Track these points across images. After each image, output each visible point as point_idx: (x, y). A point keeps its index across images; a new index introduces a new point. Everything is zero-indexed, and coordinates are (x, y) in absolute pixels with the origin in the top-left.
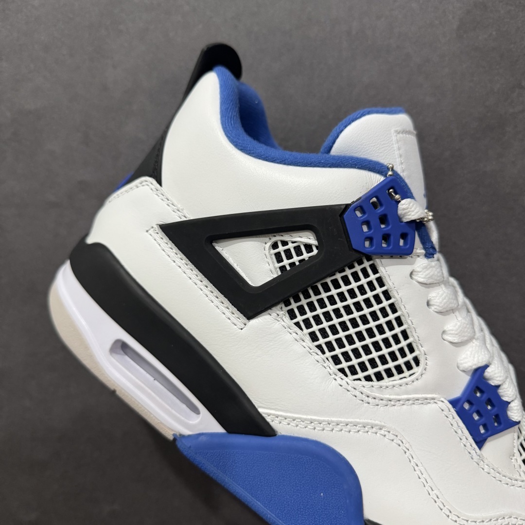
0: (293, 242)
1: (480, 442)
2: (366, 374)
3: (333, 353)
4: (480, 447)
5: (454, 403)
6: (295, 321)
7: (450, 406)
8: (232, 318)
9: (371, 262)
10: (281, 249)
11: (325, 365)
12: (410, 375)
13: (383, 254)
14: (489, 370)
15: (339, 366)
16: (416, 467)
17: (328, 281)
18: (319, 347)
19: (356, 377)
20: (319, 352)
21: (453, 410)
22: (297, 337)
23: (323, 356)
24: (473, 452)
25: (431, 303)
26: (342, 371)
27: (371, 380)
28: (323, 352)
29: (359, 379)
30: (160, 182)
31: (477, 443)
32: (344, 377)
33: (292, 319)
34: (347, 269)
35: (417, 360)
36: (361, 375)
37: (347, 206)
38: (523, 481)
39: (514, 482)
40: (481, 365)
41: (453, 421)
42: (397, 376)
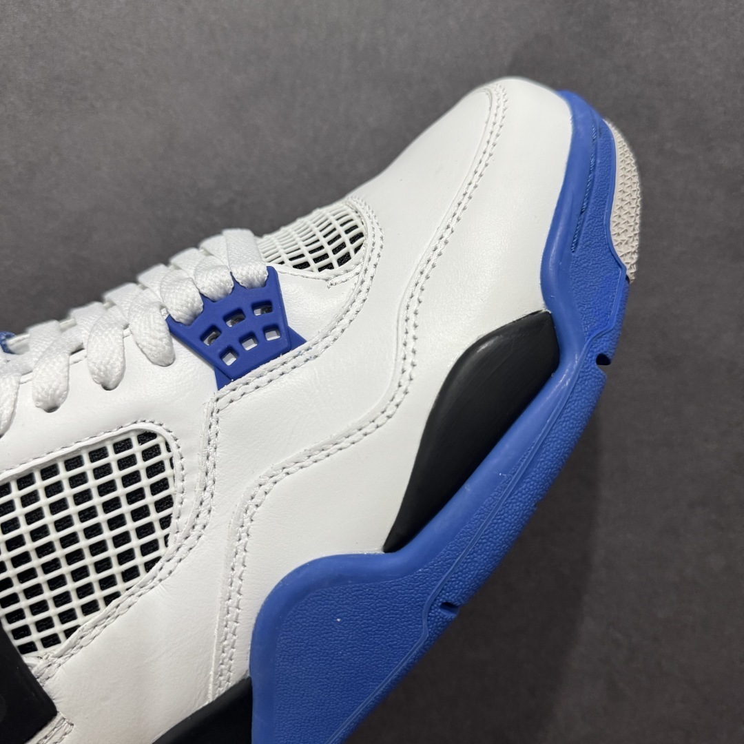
1: (293, 341)
2: (157, 526)
3: (119, 578)
4: (302, 341)
5: (224, 377)
6: (62, 637)
7: (227, 388)
11: (137, 594)
12: (169, 450)
14: (176, 316)
15: (142, 569)
16: (313, 458)
18: (108, 600)
19: (161, 543)
20: (114, 603)
21: (232, 384)
23: (124, 595)
24: (307, 355)
25: (49, 404)
26: (149, 566)
27: (169, 517)
28: (116, 595)
29: (166, 537)
31: (292, 347)
32: (158, 565)
33: (58, 643)
35: (146, 436)
36: (159, 533)
38: (366, 270)
39: (364, 288)
40: (164, 328)
41: (253, 385)
42: (168, 472)
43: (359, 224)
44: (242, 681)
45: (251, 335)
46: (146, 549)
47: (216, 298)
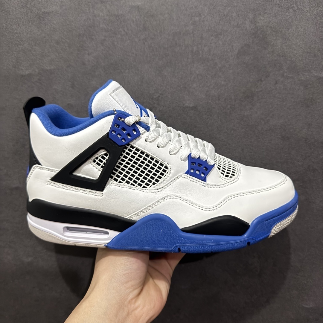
0: (100, 156)
1: (204, 180)
2: (152, 183)
3: (138, 183)
4: (206, 182)
5: (188, 173)
6: (118, 181)
7: (186, 175)
8: (97, 195)
9: (130, 146)
10: (97, 161)
11: (137, 189)
12: (167, 174)
13: (132, 141)
14: (192, 155)
15: (142, 186)
16: (187, 202)
17: (117, 164)
18: (132, 184)
19: (150, 186)
20: (133, 186)
21: (188, 175)
22: (122, 186)
23: (135, 186)
24: (204, 185)
25: (159, 146)
26: (144, 187)
27: (155, 184)
28: (134, 185)
29: (151, 186)
30: (40, 164)
31: (203, 181)
32: (145, 189)
33: (117, 182)
34: (121, 157)
35: (166, 167)
36: (151, 184)
37: (108, 133)
38: (228, 183)
39: (225, 185)
40: (188, 154)
41: (191, 179)
42: (163, 177)
43: (236, 173)
44: (135, 221)
45: (199, 171)
46: (147, 184)
47: (201, 159)
